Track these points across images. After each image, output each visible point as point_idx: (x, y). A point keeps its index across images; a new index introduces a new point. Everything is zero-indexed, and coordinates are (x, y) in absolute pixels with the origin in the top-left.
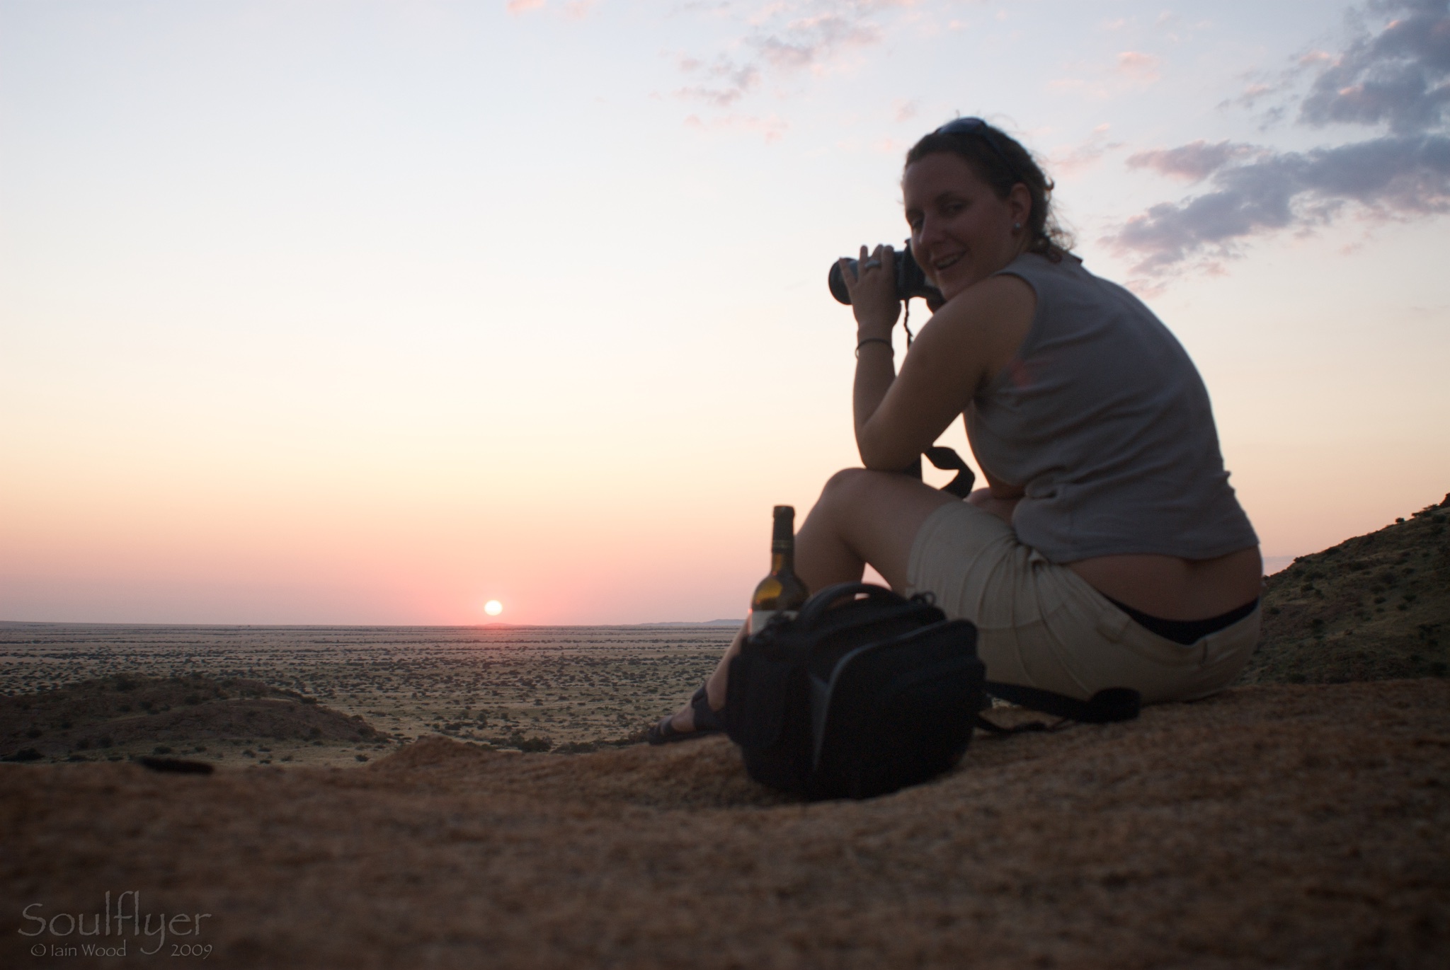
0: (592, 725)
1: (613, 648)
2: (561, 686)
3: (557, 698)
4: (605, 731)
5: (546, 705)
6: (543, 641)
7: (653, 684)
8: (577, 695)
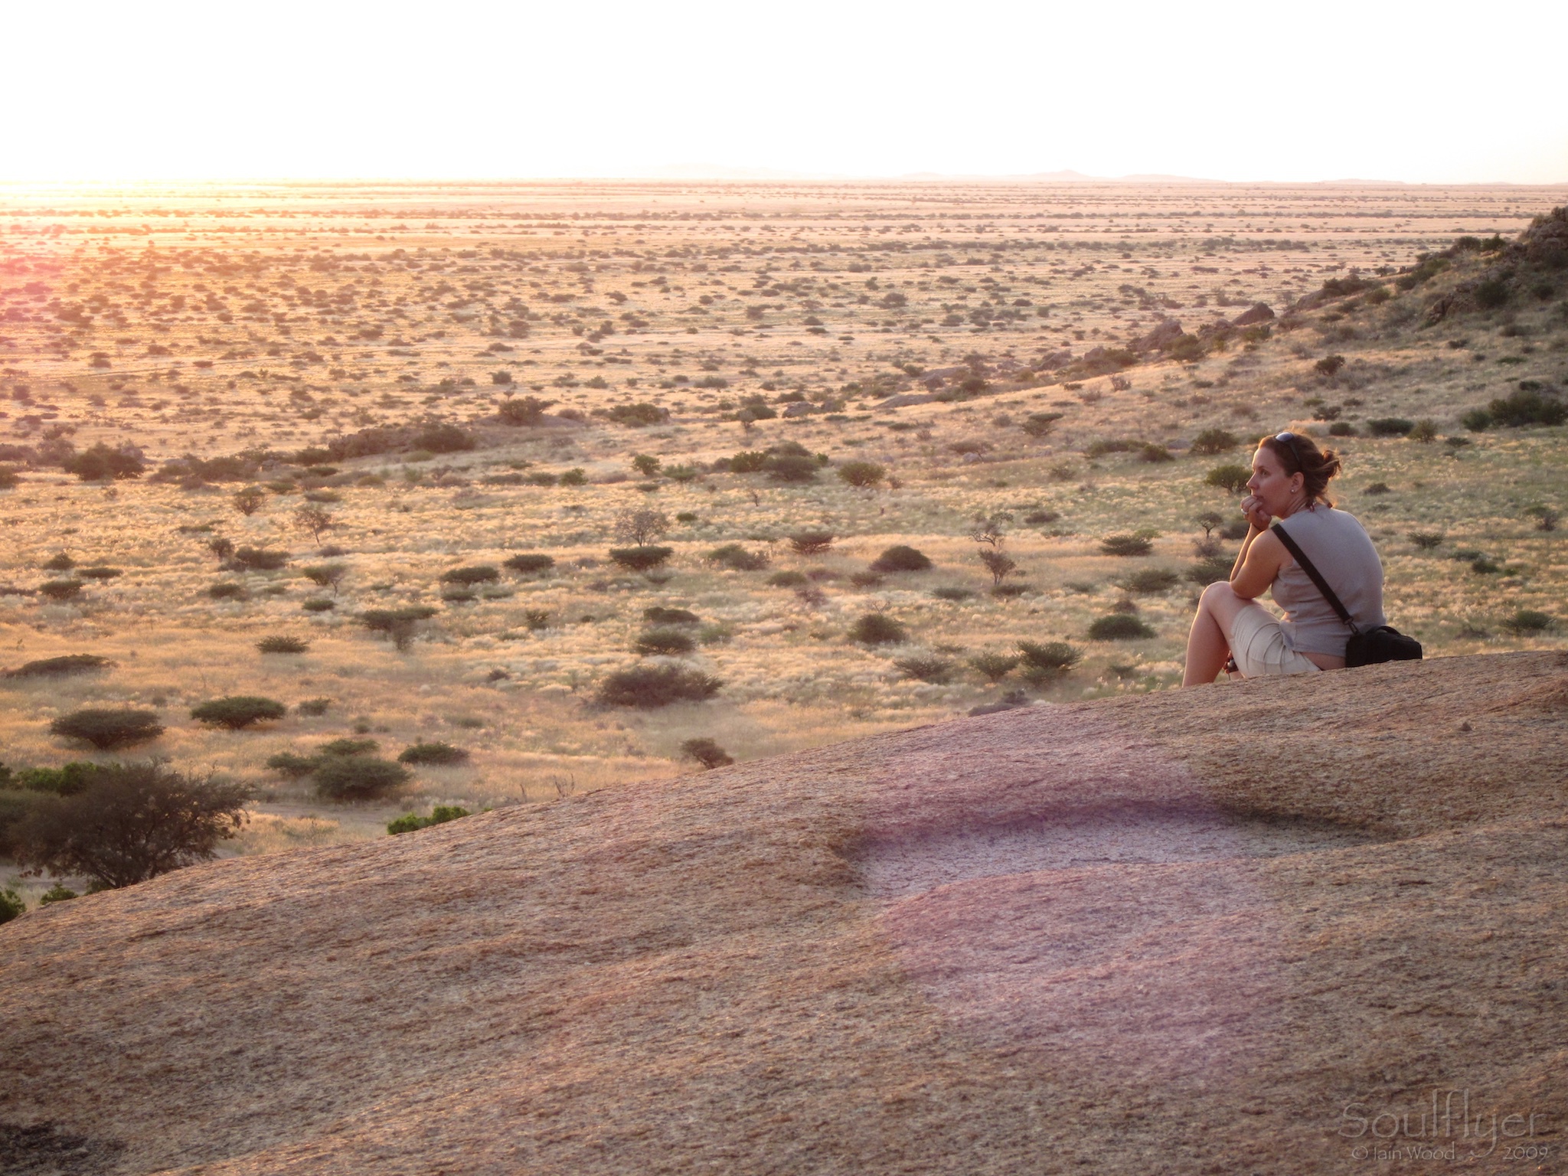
0: (231, 416)
1: (270, 230)
2: (152, 321)
3: (144, 350)
4: (264, 428)
5: (117, 366)
6: (102, 213)
7: (371, 319)
8: (191, 343)
